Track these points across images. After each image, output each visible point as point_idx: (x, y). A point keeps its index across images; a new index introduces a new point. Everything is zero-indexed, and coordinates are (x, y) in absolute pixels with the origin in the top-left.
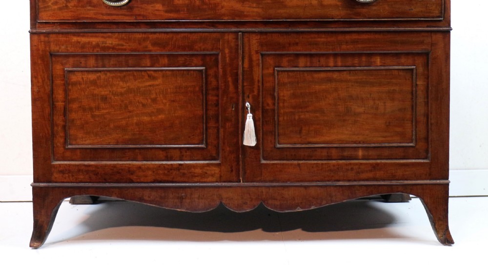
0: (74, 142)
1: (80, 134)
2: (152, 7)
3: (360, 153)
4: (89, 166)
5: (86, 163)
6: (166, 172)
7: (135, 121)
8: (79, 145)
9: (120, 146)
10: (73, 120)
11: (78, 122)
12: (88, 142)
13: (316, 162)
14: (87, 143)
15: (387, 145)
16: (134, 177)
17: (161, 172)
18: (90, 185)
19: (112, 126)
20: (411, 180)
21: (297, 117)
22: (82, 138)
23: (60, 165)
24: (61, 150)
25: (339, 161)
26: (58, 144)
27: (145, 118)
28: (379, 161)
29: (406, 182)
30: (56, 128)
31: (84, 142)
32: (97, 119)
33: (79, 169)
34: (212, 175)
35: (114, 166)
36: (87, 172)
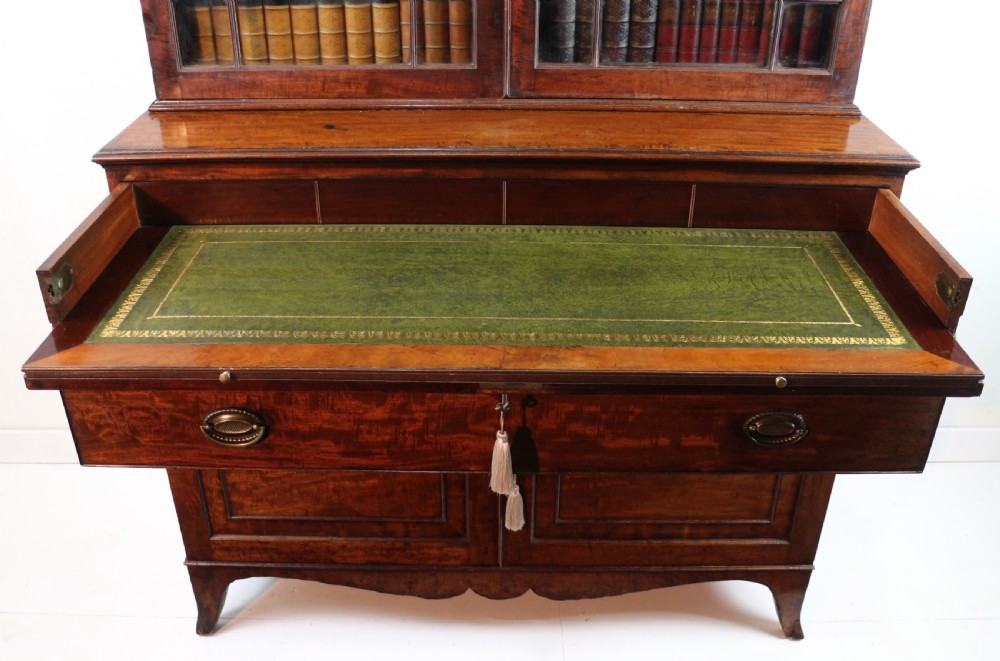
0: (240, 512)
1: (248, 502)
2: (313, 446)
3: (686, 531)
4: (266, 543)
5: (262, 538)
6: (384, 552)
7: (331, 487)
8: (247, 515)
9: (312, 518)
10: (234, 484)
11: (243, 487)
12: (261, 511)
13: (616, 542)
14: (261, 513)
15: (728, 522)
16: (336, 558)
17: (377, 552)
18: (272, 565)
19: (295, 492)
20: (757, 565)
21: (591, 486)
22: (251, 506)
23: (223, 541)
24: (222, 521)
25: (651, 541)
26: (217, 514)
27: (347, 483)
28: (713, 542)
29: (750, 568)
30: (208, 494)
31: (254, 512)
32: (271, 483)
33: (252, 547)
34: (456, 558)
35: (305, 544)
36: (266, 550)
